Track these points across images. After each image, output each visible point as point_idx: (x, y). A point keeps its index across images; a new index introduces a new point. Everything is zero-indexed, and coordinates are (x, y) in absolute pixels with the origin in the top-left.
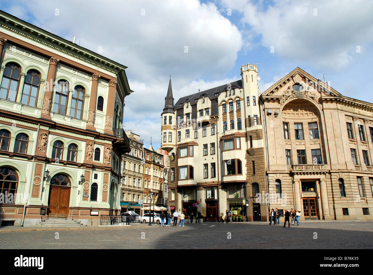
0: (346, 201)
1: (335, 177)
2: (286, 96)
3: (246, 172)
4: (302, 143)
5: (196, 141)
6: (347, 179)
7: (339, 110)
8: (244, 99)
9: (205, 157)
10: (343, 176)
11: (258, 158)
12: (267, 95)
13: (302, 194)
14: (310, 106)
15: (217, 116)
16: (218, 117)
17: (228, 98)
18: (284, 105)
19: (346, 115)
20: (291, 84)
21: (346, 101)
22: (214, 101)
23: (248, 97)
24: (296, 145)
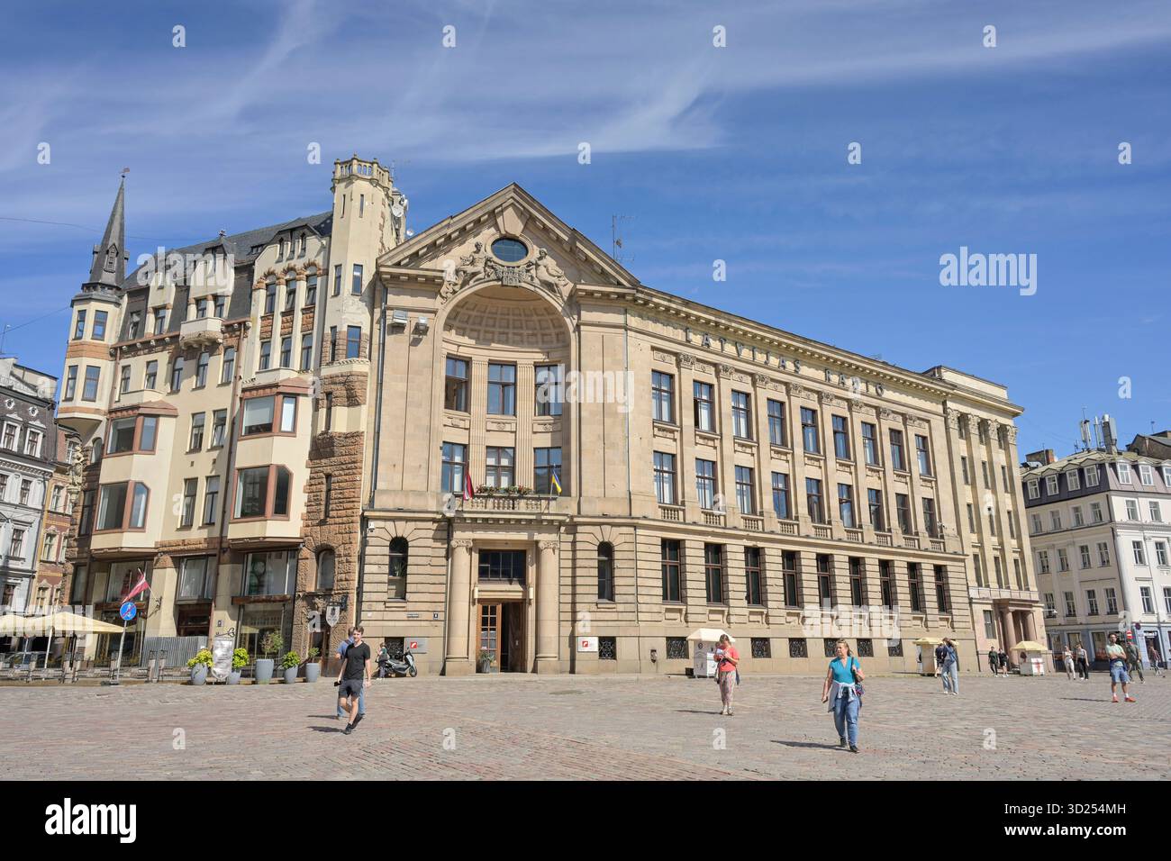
0: (614, 616)
1: (589, 539)
2: (464, 272)
3: (304, 510)
4: (508, 428)
5: (172, 400)
6: (626, 547)
7: (631, 330)
8: (326, 273)
9: (193, 457)
10: (616, 536)
11: (344, 467)
12: (398, 264)
13: (476, 589)
14: (545, 313)
15: (244, 322)
16: (245, 325)
17: (284, 265)
18: (455, 301)
19: (653, 348)
20: (487, 236)
21: (657, 305)
22: (245, 270)
23: (338, 267)
24: (484, 431)
